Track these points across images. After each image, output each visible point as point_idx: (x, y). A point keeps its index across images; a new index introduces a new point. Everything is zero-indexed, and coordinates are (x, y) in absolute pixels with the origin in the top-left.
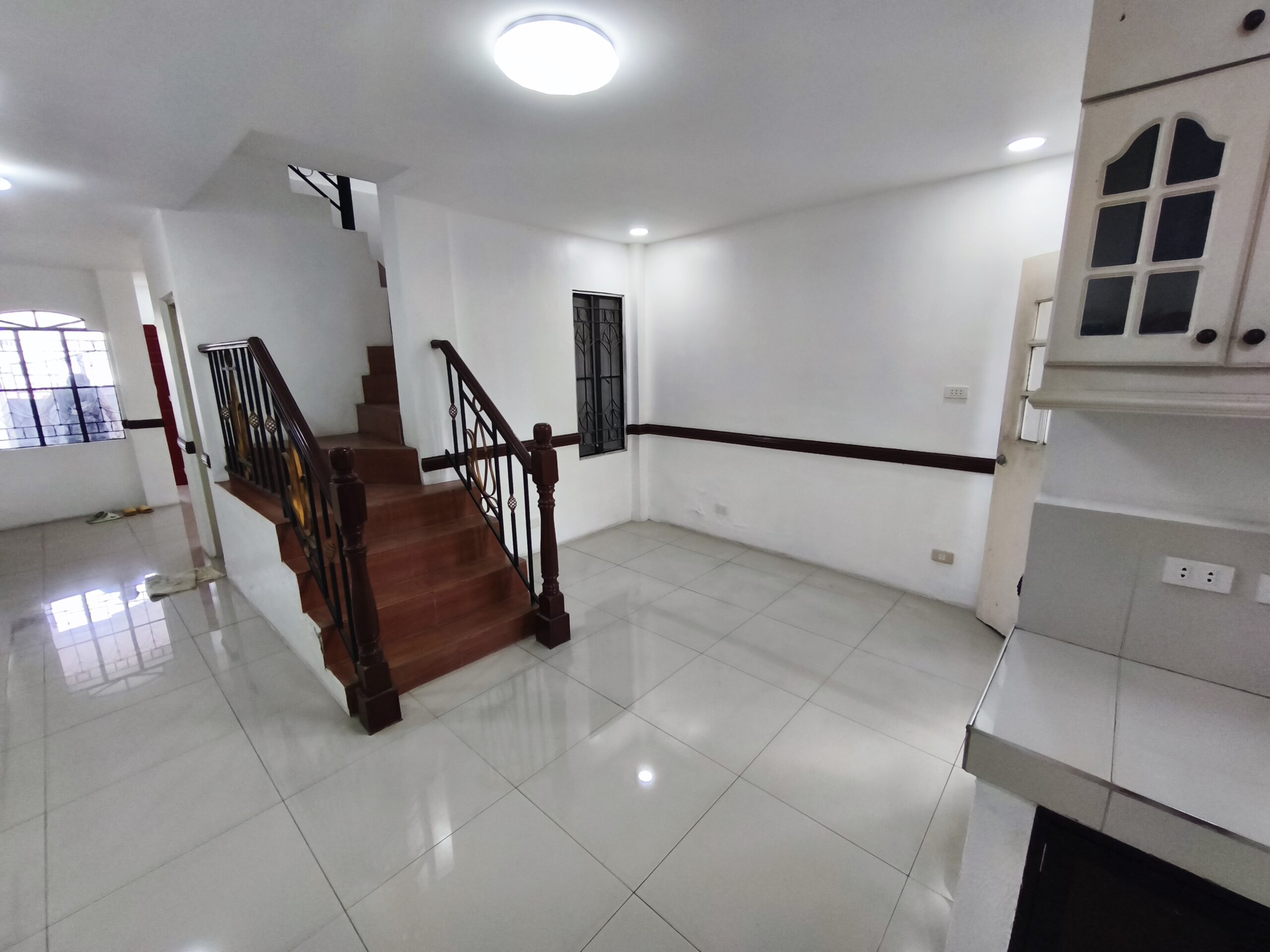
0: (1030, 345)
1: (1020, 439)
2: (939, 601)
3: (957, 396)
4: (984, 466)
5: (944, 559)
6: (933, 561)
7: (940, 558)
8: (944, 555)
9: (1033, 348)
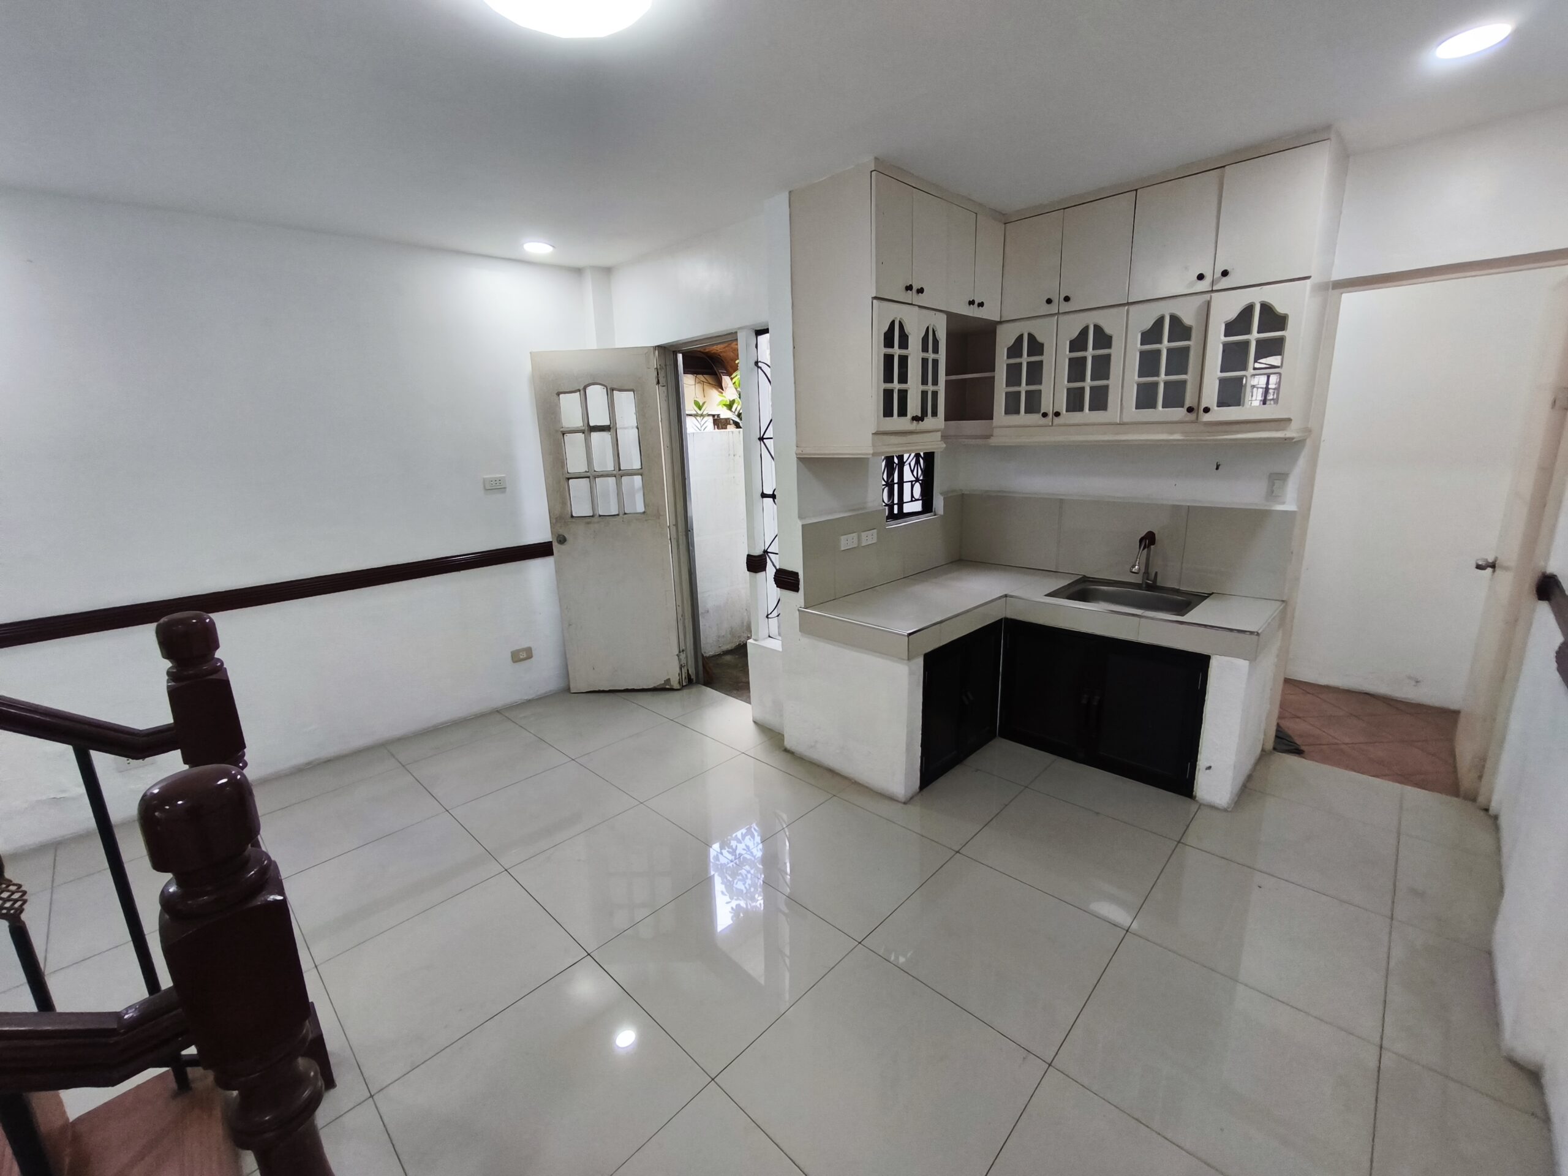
0: (562, 432)
1: (572, 516)
2: (530, 700)
3: (497, 487)
4: (542, 550)
5: (525, 656)
6: (515, 664)
7: (521, 657)
8: (525, 653)
9: (563, 434)
